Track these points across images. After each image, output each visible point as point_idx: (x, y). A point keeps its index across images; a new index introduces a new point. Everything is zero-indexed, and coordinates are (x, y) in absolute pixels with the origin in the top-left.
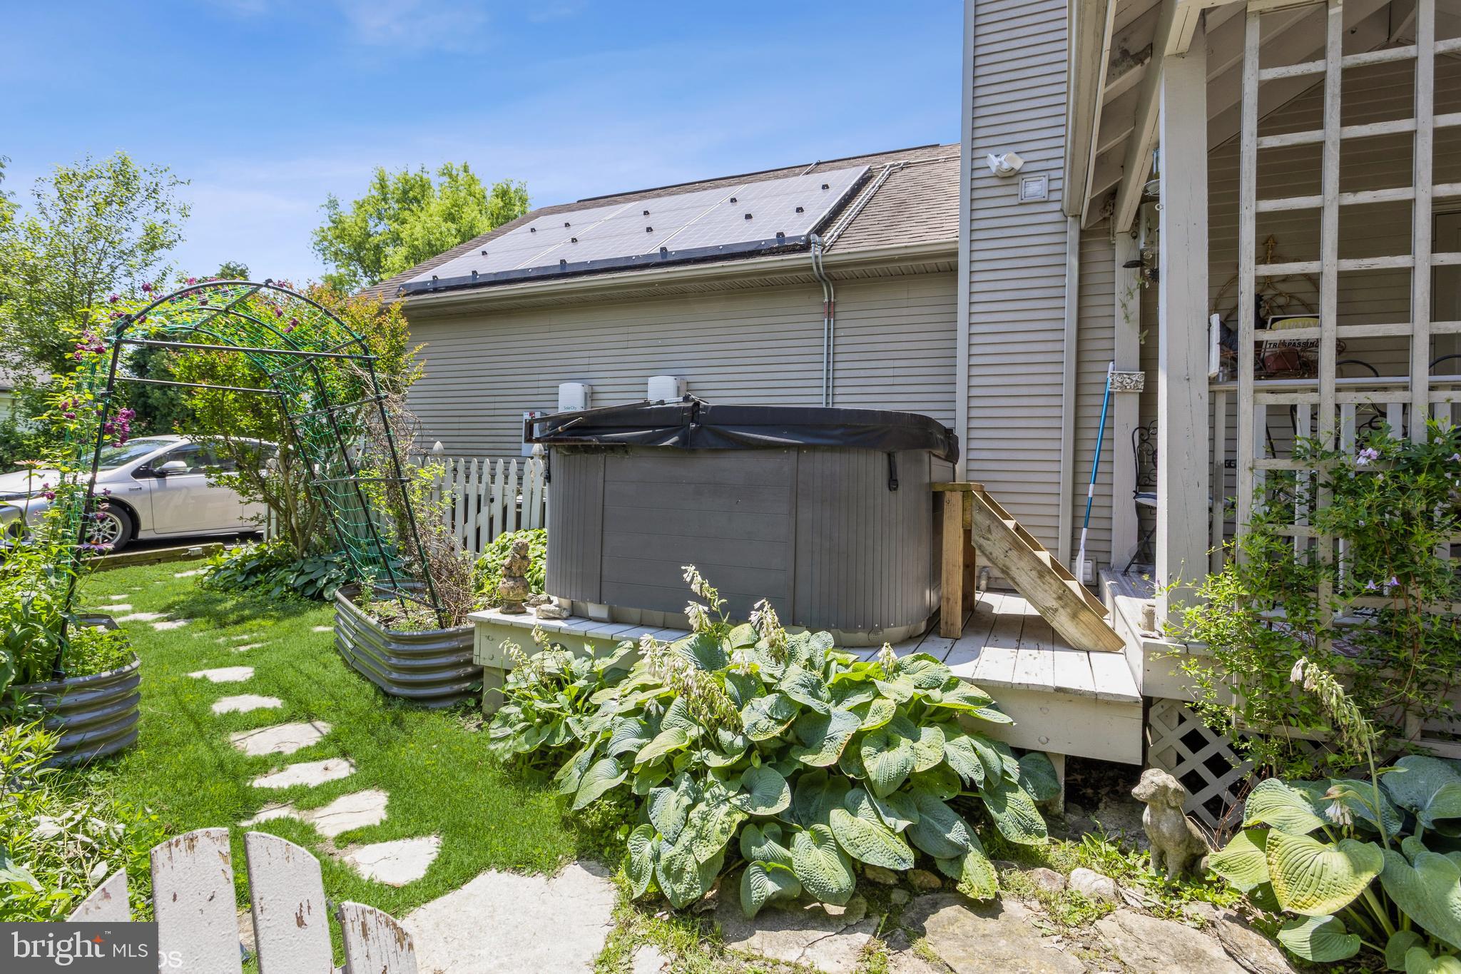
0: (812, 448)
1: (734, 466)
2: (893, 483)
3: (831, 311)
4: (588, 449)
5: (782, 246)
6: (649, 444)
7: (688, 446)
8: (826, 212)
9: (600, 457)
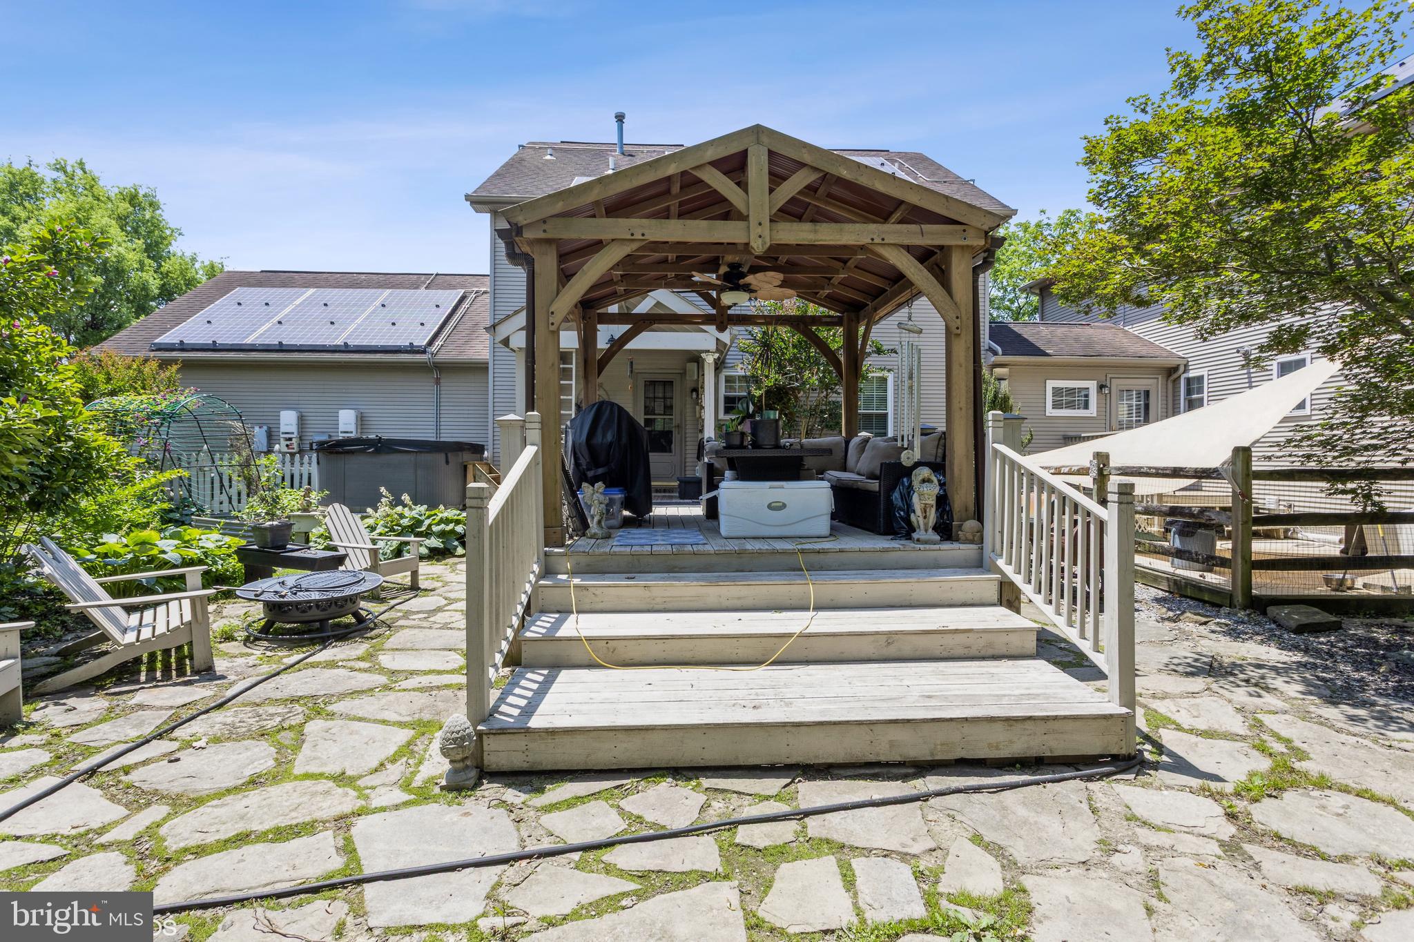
0: (421, 452)
1: (394, 458)
2: (447, 462)
3: (438, 382)
4: (338, 453)
5: (412, 349)
6: (363, 451)
7: (378, 451)
8: (436, 329)
9: (343, 456)
